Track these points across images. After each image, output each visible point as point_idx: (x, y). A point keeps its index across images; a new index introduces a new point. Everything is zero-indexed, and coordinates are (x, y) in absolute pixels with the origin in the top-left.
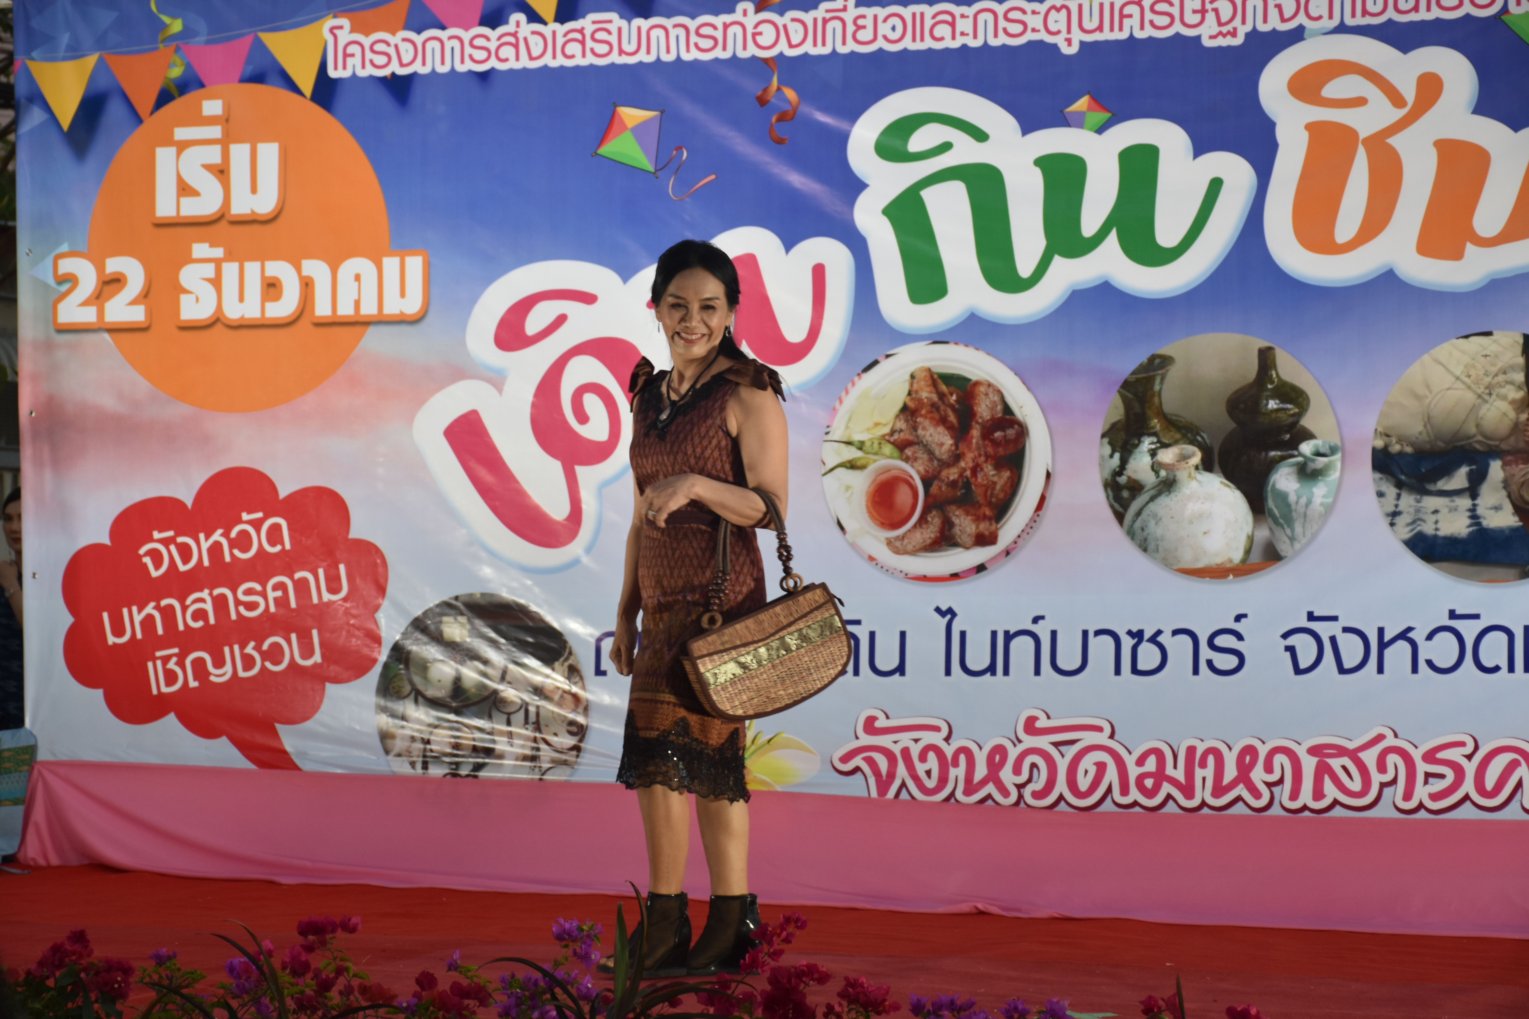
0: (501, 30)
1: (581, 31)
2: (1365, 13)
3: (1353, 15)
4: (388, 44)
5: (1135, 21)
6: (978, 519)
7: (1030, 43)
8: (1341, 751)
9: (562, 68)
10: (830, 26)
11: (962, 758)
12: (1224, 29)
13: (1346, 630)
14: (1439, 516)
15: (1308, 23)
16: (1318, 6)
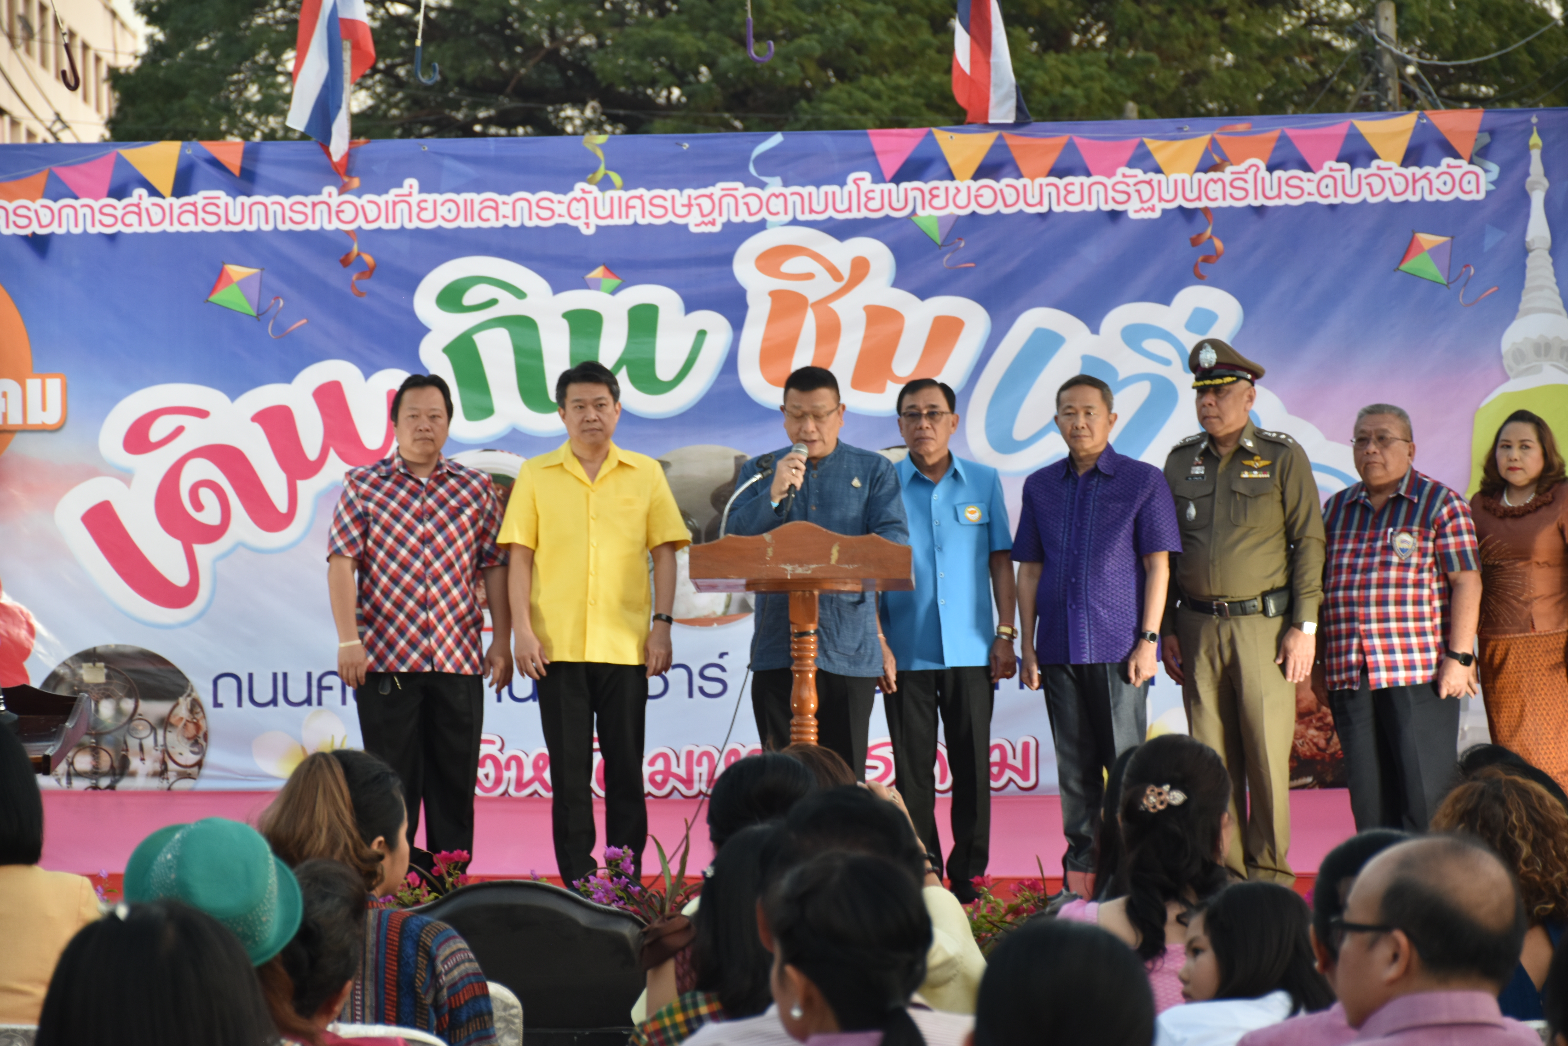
0: (126, 201)
1: (194, 204)
2: (812, 211)
3: (803, 212)
4: (29, 209)
5: (638, 211)
7: (557, 226)
9: (178, 234)
10: (398, 207)
11: (513, 764)
12: (706, 220)
15: (769, 218)
16: (777, 205)
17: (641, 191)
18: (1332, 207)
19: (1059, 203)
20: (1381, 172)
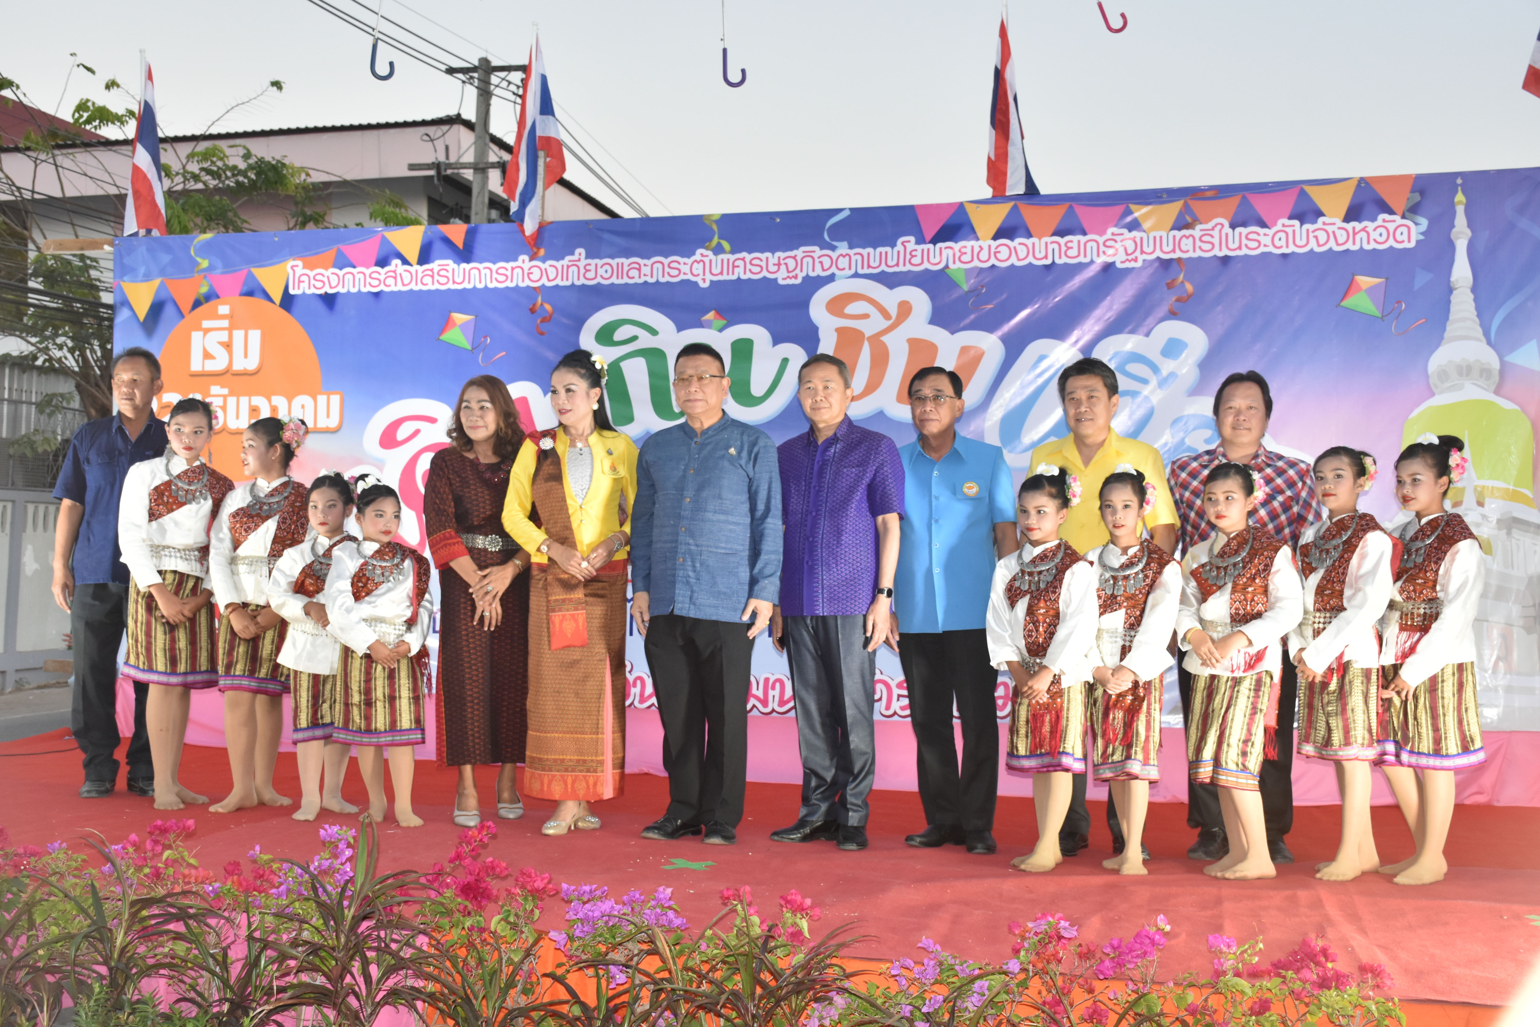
0: (387, 269)
1: (432, 270)
2: (869, 266)
3: (863, 268)
4: (323, 276)
5: (741, 270)
7: (682, 281)
9: (421, 291)
10: (571, 269)
11: (639, 683)
12: (791, 275)
15: (837, 272)
16: (843, 262)
17: (744, 254)
18: (1284, 256)
19: (1060, 257)
20: (1325, 227)
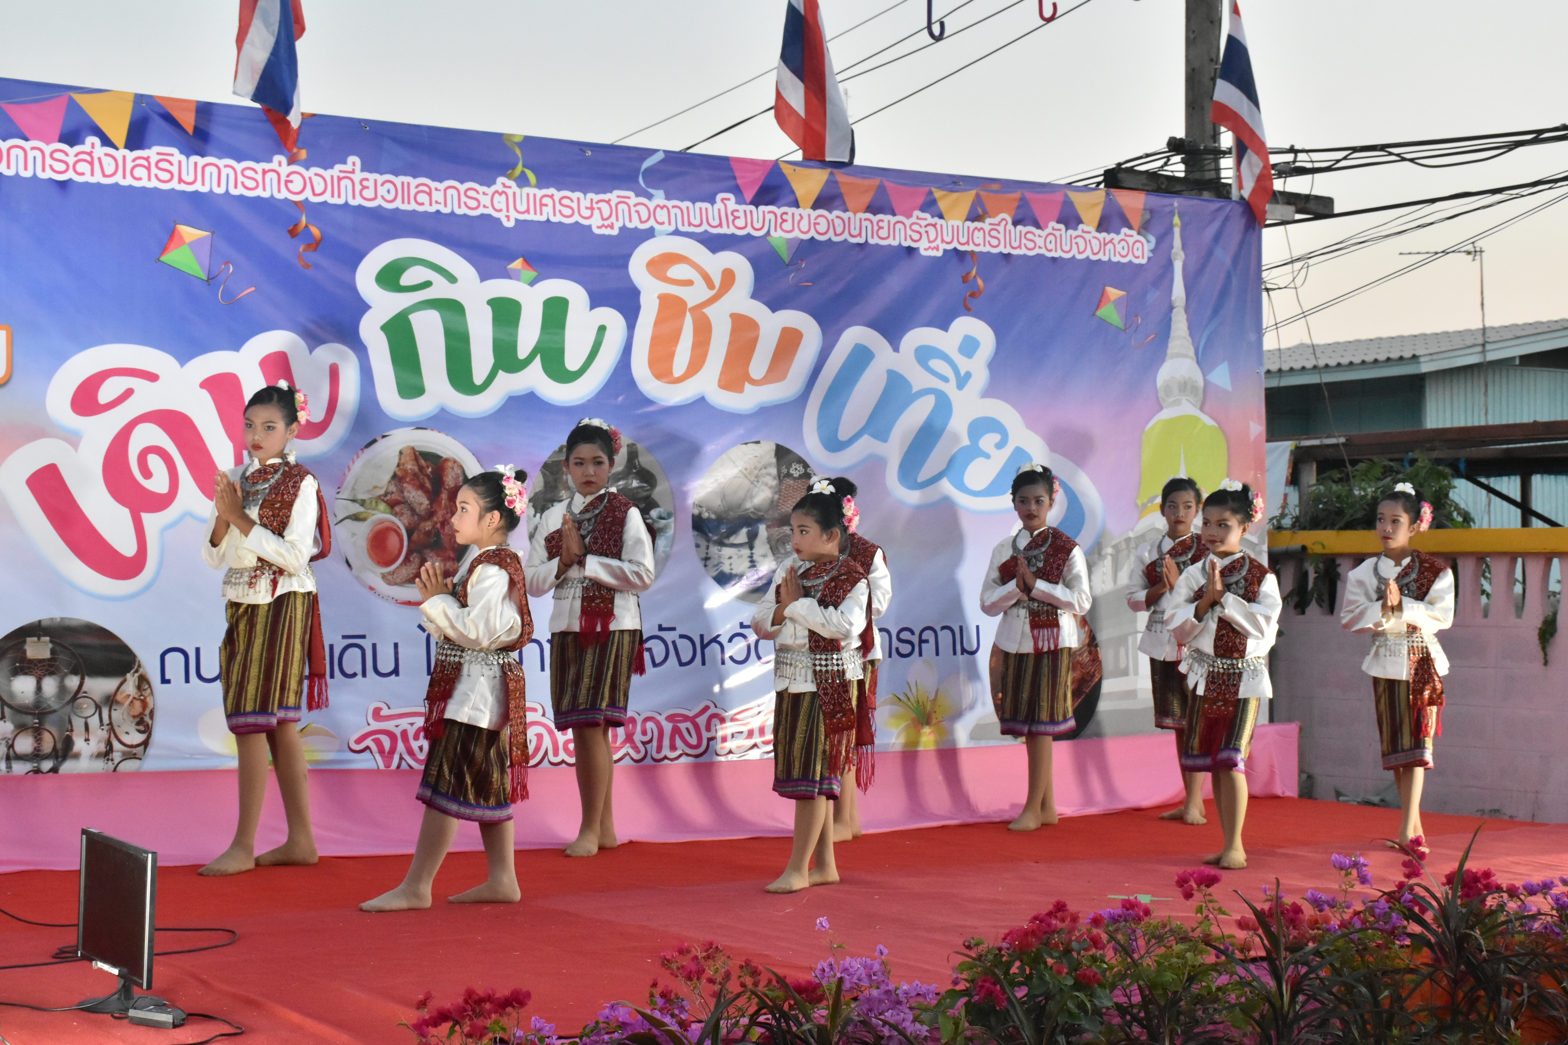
0: (78, 148)
1: (147, 159)
2: (690, 224)
3: (683, 224)
5: (550, 209)
6: (445, 559)
7: (482, 216)
8: (686, 718)
9: (130, 187)
10: (343, 183)
12: (606, 223)
13: (682, 636)
14: (732, 560)
15: (656, 226)
16: (662, 215)
17: (552, 191)
19: (873, 237)
20: (1084, 235)
